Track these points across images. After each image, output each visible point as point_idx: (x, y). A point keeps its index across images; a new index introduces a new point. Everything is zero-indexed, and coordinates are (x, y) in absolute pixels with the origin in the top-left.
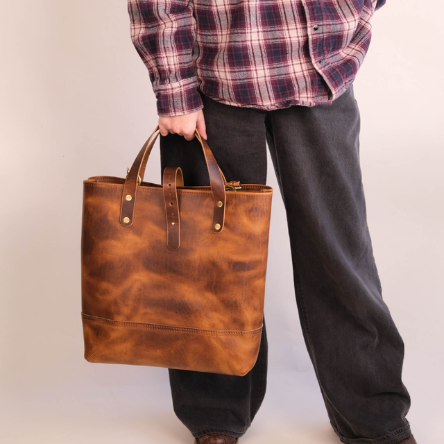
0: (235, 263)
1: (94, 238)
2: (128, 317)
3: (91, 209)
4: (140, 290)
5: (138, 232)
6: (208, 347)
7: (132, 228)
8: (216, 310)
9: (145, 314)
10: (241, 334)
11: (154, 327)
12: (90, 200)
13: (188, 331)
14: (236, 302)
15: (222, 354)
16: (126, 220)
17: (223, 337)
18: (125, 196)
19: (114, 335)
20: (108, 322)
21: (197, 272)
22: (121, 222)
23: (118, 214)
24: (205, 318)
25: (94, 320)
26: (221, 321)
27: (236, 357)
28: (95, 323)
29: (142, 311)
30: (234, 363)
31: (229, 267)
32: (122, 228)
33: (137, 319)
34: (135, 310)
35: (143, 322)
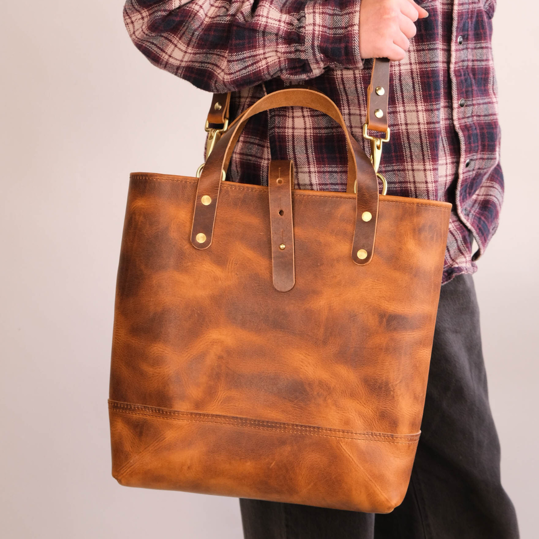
0: (390, 316)
1: (143, 267)
2: (198, 404)
3: (141, 218)
4: (220, 358)
5: (220, 260)
6: (335, 458)
7: (209, 251)
8: (353, 395)
9: (228, 400)
10: (392, 439)
11: (244, 421)
12: (140, 203)
13: (301, 430)
14: (387, 384)
15: (358, 471)
16: (201, 238)
17: (362, 443)
18: (200, 197)
19: (170, 435)
20: (160, 413)
21: (322, 330)
22: (192, 241)
23: (188, 227)
24: (334, 408)
25: (134, 410)
26: (361, 414)
27: (380, 478)
28: (136, 416)
29: (222, 393)
30: (378, 489)
31: (381, 322)
32: (194, 251)
33: (213, 409)
34: (211, 393)
35: (223, 414)
